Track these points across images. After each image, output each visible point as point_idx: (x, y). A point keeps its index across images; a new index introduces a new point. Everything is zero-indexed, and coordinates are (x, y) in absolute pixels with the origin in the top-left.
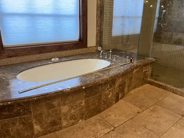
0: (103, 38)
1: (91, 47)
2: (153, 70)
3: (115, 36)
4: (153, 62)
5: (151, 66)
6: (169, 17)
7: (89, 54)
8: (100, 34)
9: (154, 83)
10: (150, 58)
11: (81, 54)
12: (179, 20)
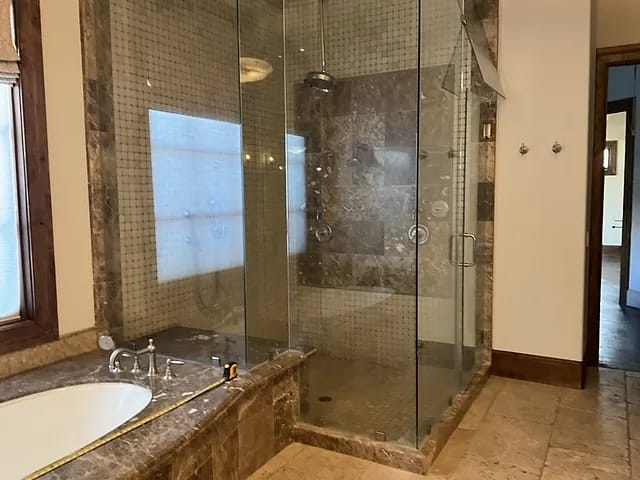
0: (121, 296)
1: (76, 334)
2: (305, 388)
3: (168, 283)
4: (302, 364)
5: (296, 379)
6: (334, 209)
7: (69, 364)
8: (109, 282)
9: (315, 433)
10: (290, 352)
11: (30, 367)
12: (359, 219)
